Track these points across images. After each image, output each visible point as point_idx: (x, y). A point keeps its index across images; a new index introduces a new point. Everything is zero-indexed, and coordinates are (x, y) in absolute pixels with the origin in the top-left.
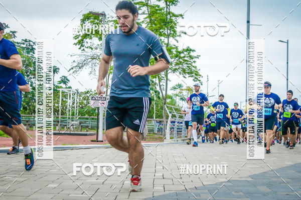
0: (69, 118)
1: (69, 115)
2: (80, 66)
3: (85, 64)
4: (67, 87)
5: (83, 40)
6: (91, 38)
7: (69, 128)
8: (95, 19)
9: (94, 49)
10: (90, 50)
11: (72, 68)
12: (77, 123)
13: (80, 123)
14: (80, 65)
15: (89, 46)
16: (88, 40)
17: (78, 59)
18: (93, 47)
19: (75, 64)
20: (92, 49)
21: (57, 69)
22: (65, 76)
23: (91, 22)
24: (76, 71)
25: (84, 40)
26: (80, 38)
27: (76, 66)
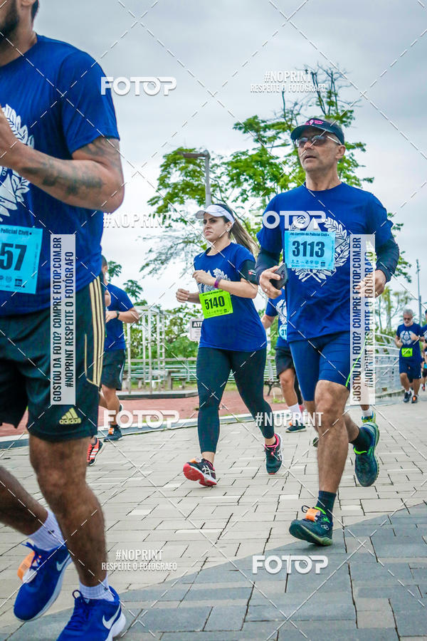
0: (147, 364)
1: (147, 357)
2: (163, 259)
3: (171, 254)
4: (139, 301)
5: (167, 207)
6: (182, 202)
7: (147, 383)
8: (188, 162)
9: (188, 224)
10: (182, 224)
11: (147, 265)
12: (164, 373)
13: (170, 373)
14: (163, 257)
15: (179, 217)
16: (176, 205)
17: (158, 246)
18: (186, 219)
19: (153, 256)
20: (185, 222)
21: (117, 267)
22: (134, 279)
23: (181, 169)
24: (155, 270)
25: (169, 206)
26: (161, 203)
27: (156, 260)
